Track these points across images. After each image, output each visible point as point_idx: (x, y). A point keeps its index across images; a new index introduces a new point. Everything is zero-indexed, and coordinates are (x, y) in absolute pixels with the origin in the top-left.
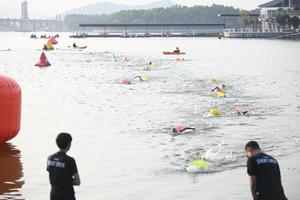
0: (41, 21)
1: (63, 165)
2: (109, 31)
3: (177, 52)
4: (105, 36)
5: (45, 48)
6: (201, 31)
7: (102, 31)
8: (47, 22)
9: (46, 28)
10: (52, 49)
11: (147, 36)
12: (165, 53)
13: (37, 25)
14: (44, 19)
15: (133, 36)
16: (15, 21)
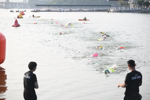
0: (16, 3)
1: (30, 77)
2: (51, 9)
3: (85, 19)
4: (49, 11)
5: (18, 17)
6: (99, 9)
7: (47, 8)
8: (19, 3)
9: (19, 7)
10: (22, 18)
11: (71, 11)
12: (79, 20)
13: (14, 5)
14: (17, 2)
15: (64, 11)
16: (2, 3)
